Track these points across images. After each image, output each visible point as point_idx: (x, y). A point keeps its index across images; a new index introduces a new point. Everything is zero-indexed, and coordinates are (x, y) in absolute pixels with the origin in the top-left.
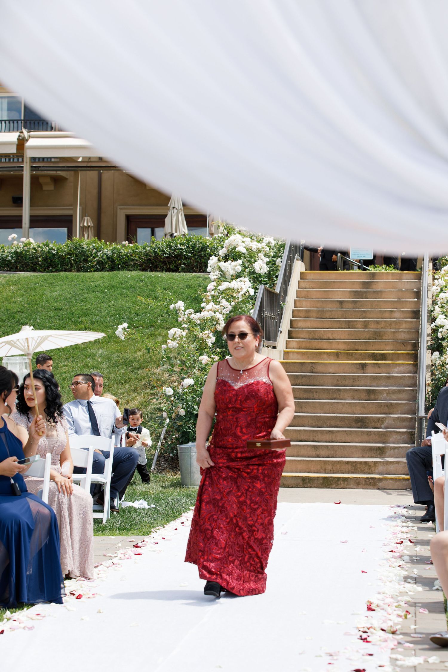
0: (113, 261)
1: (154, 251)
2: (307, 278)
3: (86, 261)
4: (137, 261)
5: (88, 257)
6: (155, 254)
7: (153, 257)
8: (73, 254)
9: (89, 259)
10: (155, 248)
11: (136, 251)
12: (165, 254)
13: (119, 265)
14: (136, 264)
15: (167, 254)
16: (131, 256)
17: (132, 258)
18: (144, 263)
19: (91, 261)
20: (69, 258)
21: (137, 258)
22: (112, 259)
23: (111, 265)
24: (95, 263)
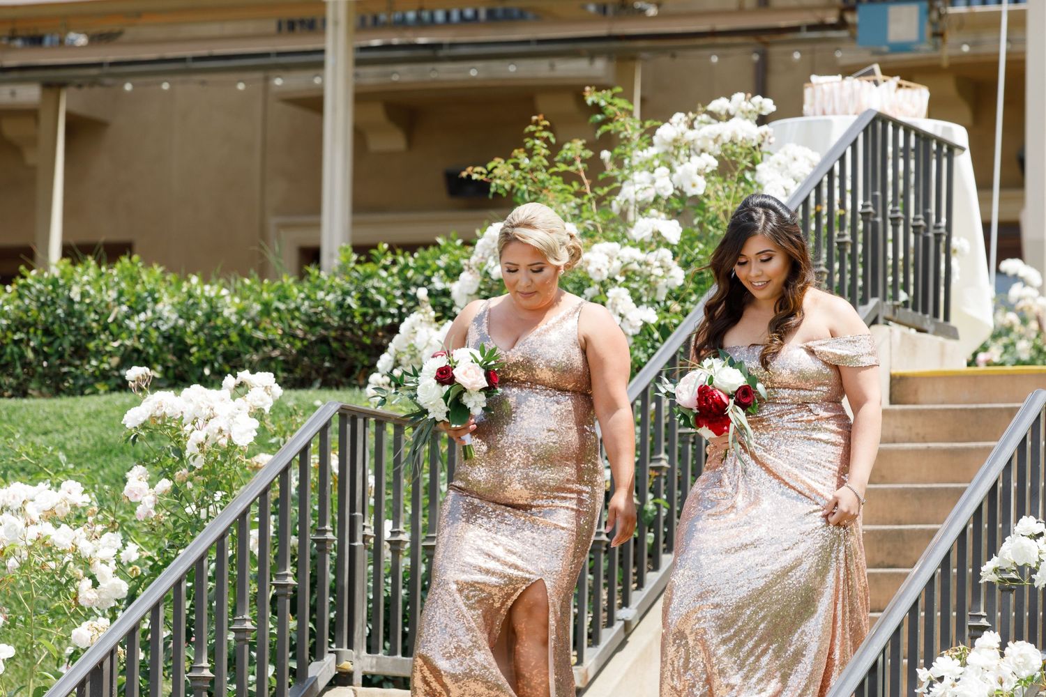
0: (182, 350)
1: (340, 305)
2: (921, 397)
3: (81, 352)
4: (275, 347)
5: (91, 336)
6: (342, 317)
7: (336, 329)
8: (35, 324)
9: (92, 345)
10: (346, 293)
11: (277, 310)
12: (384, 315)
13: (203, 363)
14: (271, 359)
15: (392, 316)
16: (256, 327)
17: (259, 335)
18: (302, 353)
19: (98, 354)
20: (17, 343)
21: (276, 333)
22: (181, 341)
23: (176, 367)
24: (115, 361)
